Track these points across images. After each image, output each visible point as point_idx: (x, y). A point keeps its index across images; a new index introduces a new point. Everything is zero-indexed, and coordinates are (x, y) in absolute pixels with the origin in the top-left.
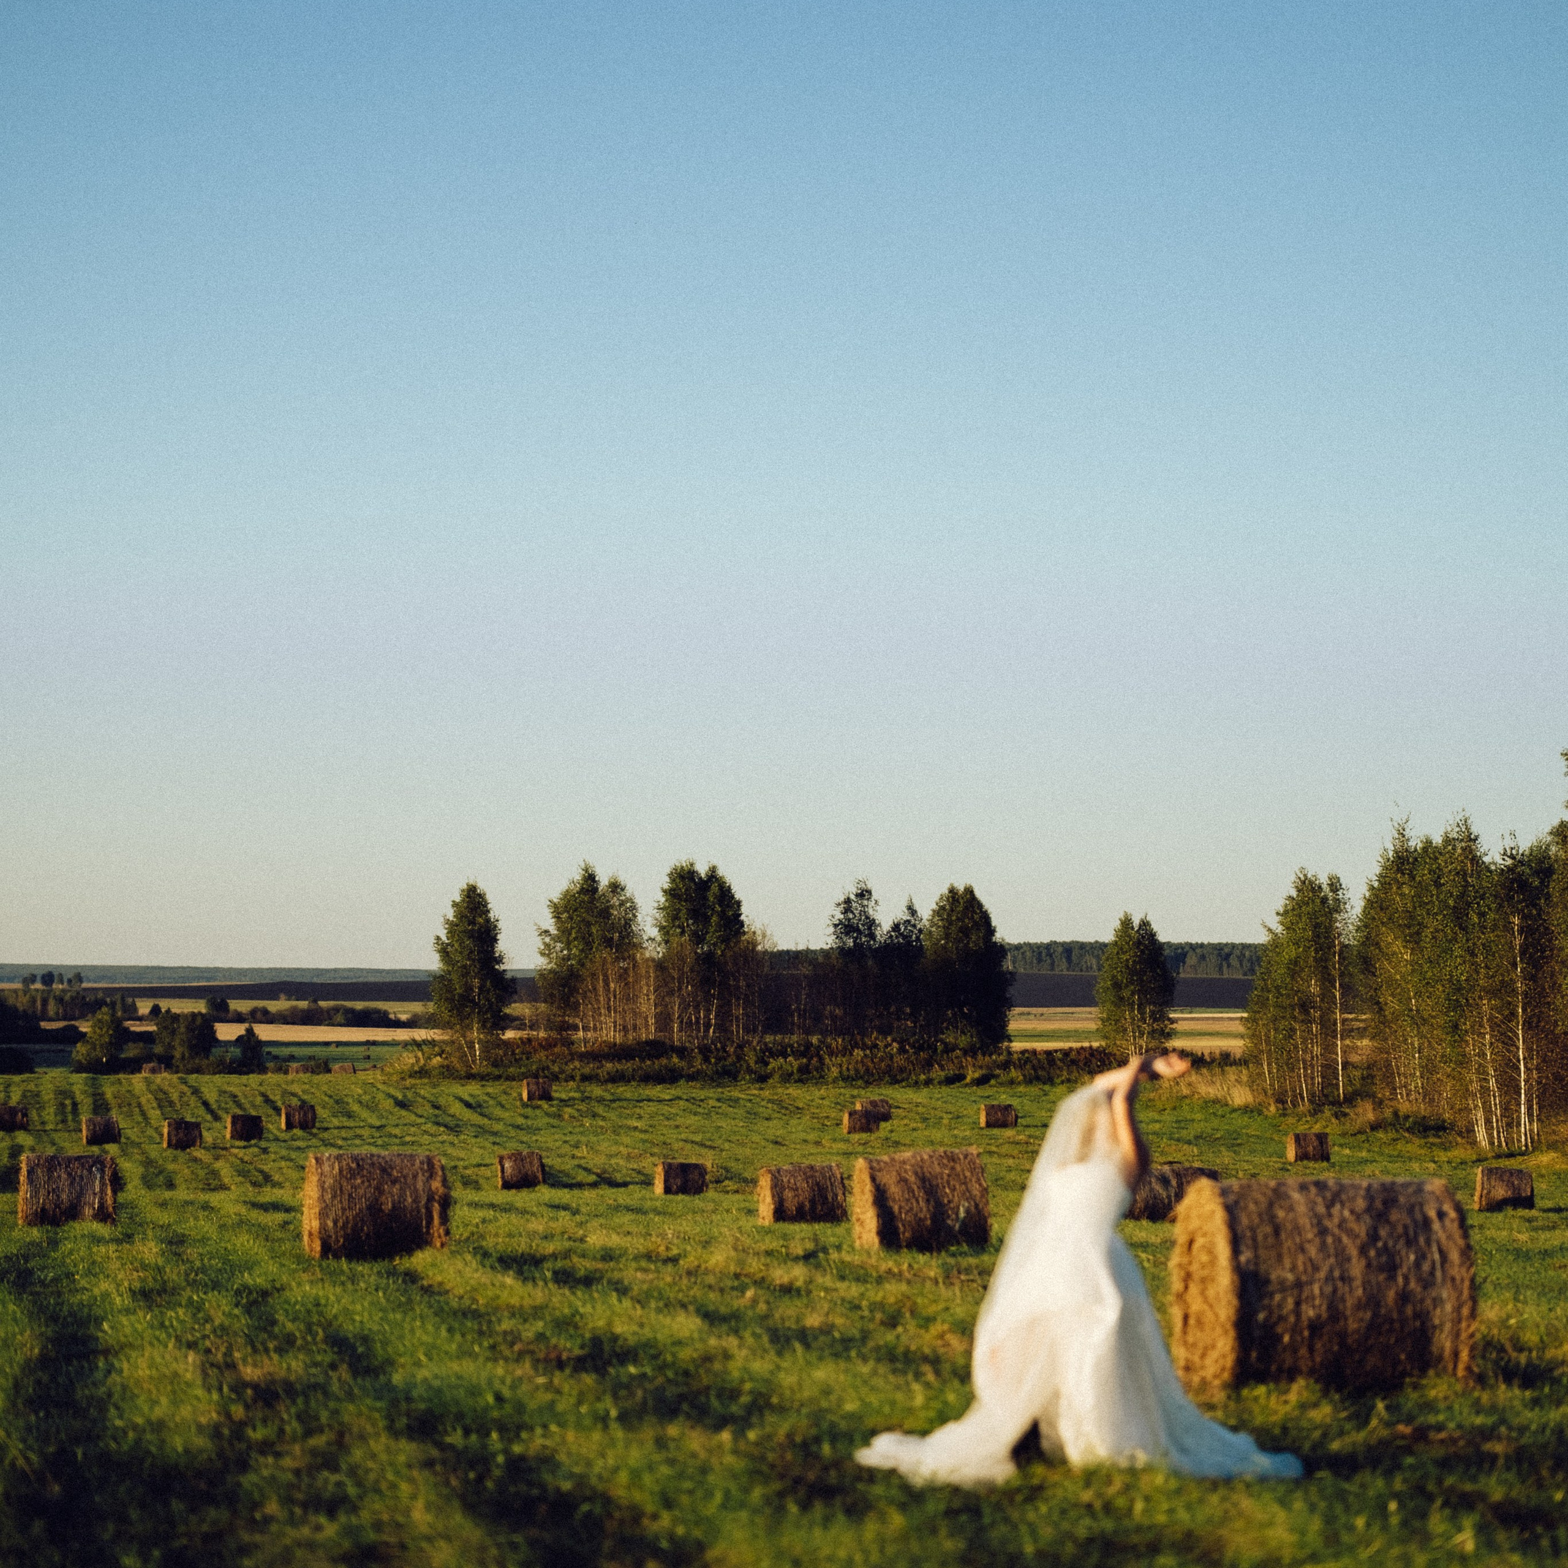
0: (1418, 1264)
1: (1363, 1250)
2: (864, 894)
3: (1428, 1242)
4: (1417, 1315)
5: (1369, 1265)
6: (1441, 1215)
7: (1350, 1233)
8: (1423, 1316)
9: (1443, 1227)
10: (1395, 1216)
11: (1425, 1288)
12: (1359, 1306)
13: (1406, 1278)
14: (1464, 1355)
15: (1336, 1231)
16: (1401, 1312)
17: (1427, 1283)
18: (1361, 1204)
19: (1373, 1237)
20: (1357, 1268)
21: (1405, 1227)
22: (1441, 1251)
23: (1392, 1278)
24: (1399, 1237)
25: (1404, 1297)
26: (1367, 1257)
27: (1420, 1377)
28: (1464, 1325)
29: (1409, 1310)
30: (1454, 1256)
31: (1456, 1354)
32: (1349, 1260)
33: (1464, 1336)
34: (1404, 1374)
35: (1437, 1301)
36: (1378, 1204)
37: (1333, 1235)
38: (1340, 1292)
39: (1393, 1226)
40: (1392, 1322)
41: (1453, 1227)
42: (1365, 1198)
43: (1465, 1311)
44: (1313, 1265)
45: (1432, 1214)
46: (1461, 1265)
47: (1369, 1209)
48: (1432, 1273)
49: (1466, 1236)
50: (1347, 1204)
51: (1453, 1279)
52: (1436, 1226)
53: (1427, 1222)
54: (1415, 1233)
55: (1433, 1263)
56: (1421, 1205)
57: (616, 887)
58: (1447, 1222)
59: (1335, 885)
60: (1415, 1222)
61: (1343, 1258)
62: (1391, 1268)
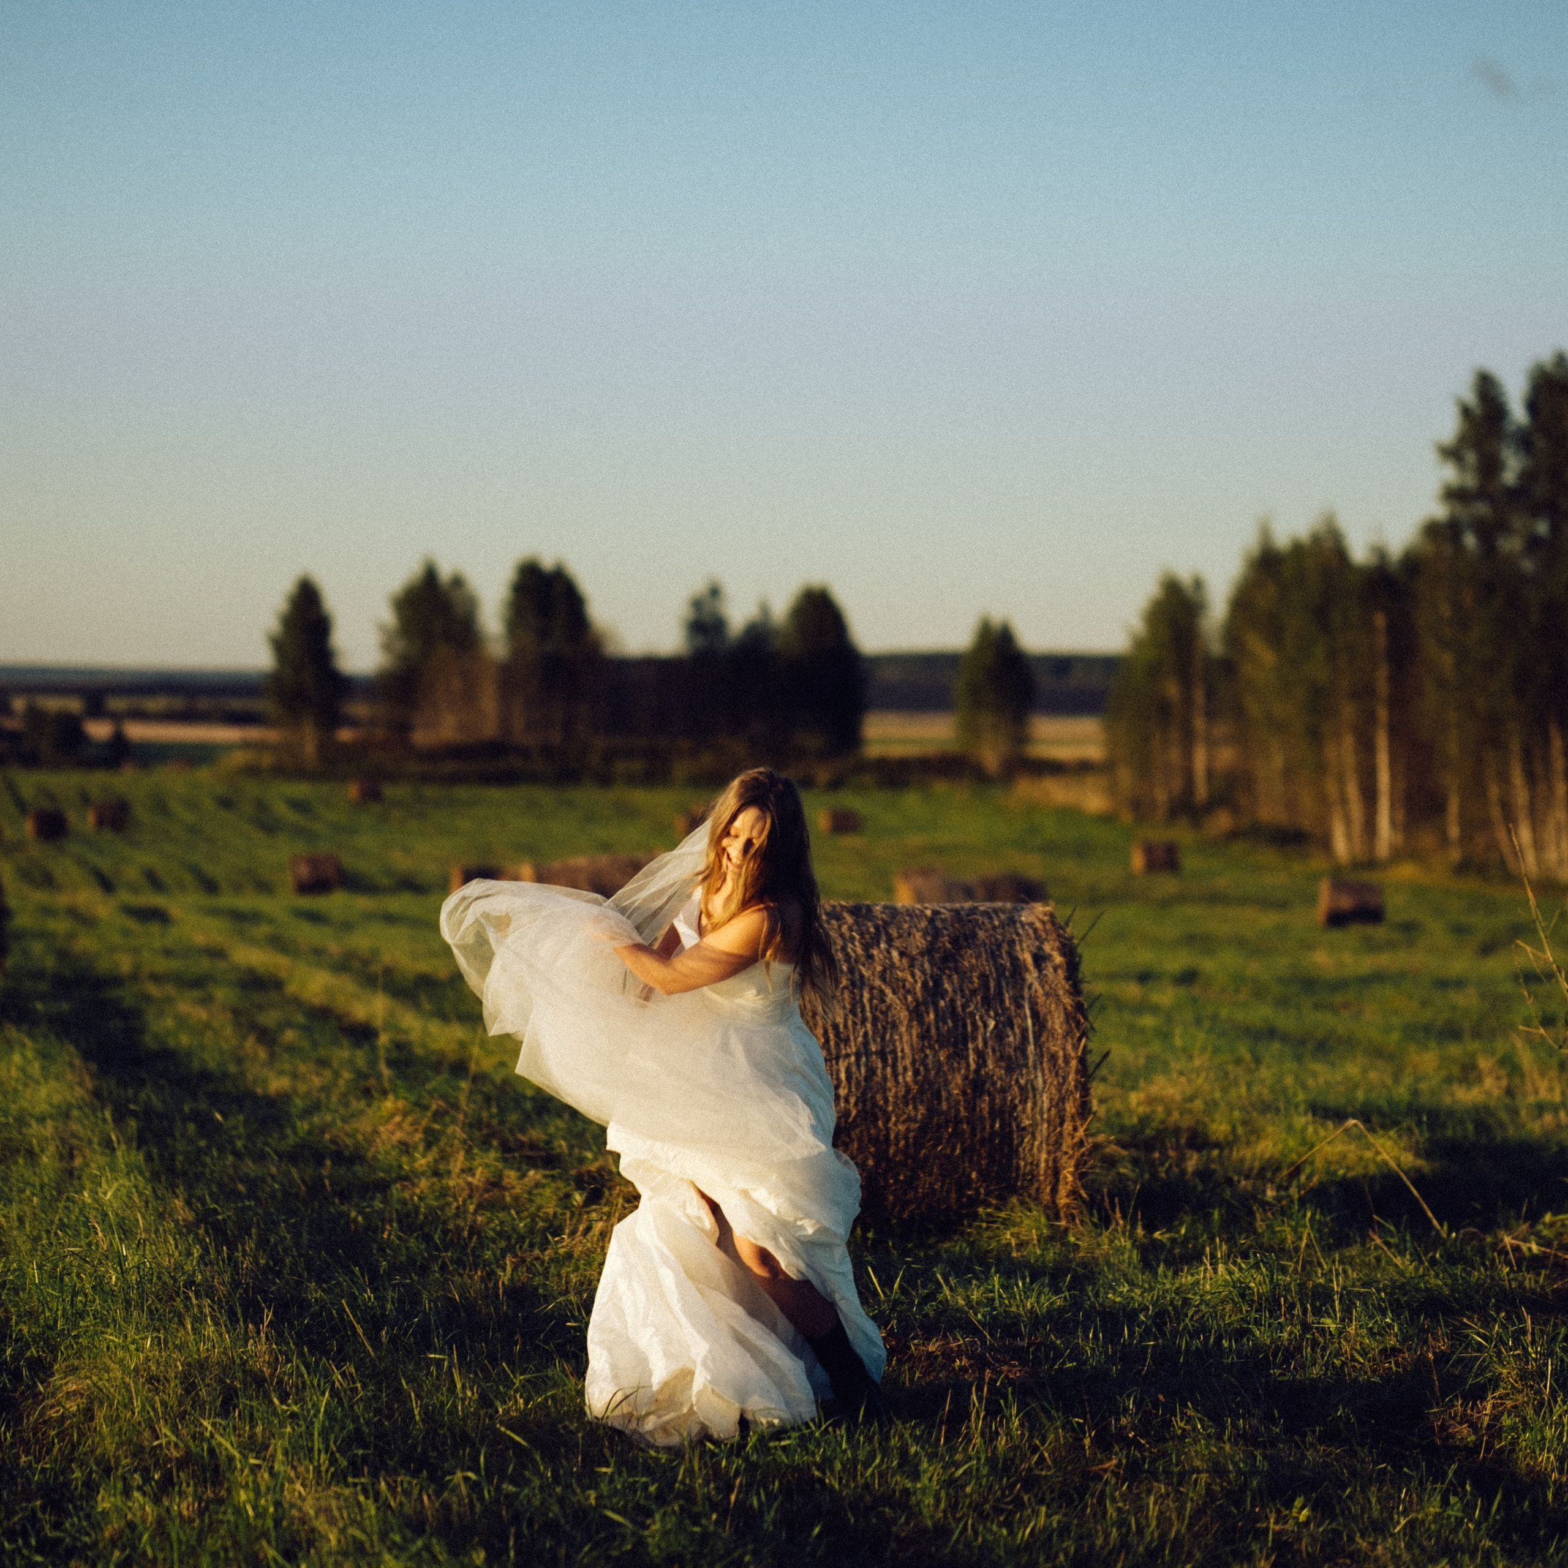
0: (999, 1035)
1: (916, 1014)
2: (715, 592)
3: (1017, 1001)
4: (995, 1112)
5: (924, 1036)
6: (1040, 959)
7: (898, 986)
8: (1005, 1113)
9: (1042, 979)
10: (969, 959)
11: (1009, 1070)
12: (906, 1099)
13: (981, 1056)
14: (1068, 1174)
15: (878, 983)
16: (972, 1108)
17: (1013, 1064)
18: (919, 941)
19: (934, 991)
20: (905, 1040)
21: (984, 977)
22: (1035, 1015)
23: (960, 1055)
24: (974, 992)
25: (977, 1085)
26: (921, 1023)
27: (998, 1208)
28: (1068, 1126)
29: (984, 1104)
30: (1057, 1022)
31: (1056, 1172)
32: (894, 1026)
33: (1067, 1143)
34: (975, 1202)
35: (1027, 1092)
36: (945, 941)
37: (872, 988)
38: (878, 1078)
39: (964, 976)
40: (958, 1121)
41: (1058, 979)
42: (925, 933)
43: (1070, 1108)
44: (837, 1034)
45: (1027, 958)
46: (1068, 1033)
47: (929, 951)
48: (1022, 1048)
49: (1076, 989)
50: (897, 943)
51: (1053, 1058)
52: (1032, 976)
53: (1018, 969)
54: (999, 986)
55: (1024, 1031)
56: (1012, 943)
57: (458, 582)
58: (1049, 971)
59: (1198, 584)
60: (1000, 970)
61: (885, 1025)
62: (958, 1041)
